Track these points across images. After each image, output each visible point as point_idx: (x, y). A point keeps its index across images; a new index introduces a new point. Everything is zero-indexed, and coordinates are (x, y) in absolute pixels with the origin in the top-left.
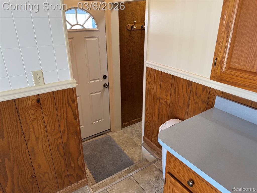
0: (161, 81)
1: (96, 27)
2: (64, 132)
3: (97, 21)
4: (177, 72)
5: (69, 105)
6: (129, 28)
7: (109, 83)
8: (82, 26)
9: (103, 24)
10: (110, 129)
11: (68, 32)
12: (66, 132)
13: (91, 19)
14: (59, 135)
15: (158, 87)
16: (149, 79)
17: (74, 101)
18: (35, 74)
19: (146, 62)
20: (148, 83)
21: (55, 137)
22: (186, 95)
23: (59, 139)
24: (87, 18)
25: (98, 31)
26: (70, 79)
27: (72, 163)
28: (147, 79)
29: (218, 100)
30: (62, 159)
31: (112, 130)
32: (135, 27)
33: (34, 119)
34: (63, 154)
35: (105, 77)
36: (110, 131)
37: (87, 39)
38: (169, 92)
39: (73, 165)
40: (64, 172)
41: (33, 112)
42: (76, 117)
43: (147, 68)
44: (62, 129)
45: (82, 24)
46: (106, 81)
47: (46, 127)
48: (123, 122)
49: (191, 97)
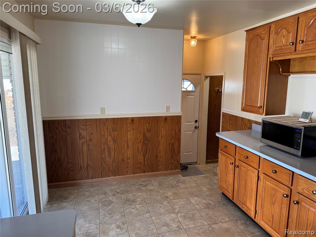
0: (230, 120)
1: (194, 90)
2: (173, 137)
3: (195, 86)
4: (237, 113)
5: (178, 124)
6: (216, 91)
7: (199, 126)
8: (186, 89)
9: (198, 88)
10: (197, 162)
11: (182, 92)
12: (174, 137)
13: (192, 85)
14: (171, 138)
15: (228, 124)
16: (224, 120)
17: (180, 122)
18: (167, 107)
19: (222, 109)
20: (223, 122)
21: (169, 138)
22: (241, 126)
23: (171, 140)
24: (189, 84)
25: (195, 92)
26: (180, 111)
27: (174, 156)
28: (222, 120)
29: (254, 125)
30: (170, 152)
31: (198, 163)
32: (220, 90)
33: (163, 127)
34: (171, 149)
35: (196, 121)
36: (197, 164)
37: (188, 97)
38: (234, 126)
39: (174, 158)
40: (170, 160)
41: (163, 123)
42: (180, 131)
43: (223, 113)
44: (173, 135)
45: (186, 88)
46: (197, 124)
47: (166, 132)
48: (207, 159)
49: (244, 127)
